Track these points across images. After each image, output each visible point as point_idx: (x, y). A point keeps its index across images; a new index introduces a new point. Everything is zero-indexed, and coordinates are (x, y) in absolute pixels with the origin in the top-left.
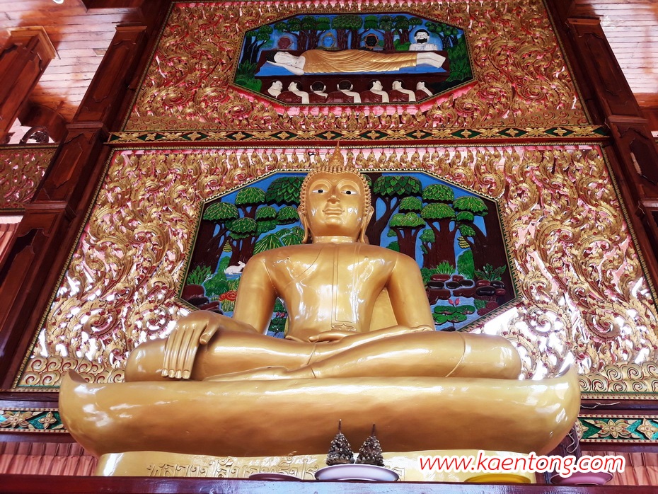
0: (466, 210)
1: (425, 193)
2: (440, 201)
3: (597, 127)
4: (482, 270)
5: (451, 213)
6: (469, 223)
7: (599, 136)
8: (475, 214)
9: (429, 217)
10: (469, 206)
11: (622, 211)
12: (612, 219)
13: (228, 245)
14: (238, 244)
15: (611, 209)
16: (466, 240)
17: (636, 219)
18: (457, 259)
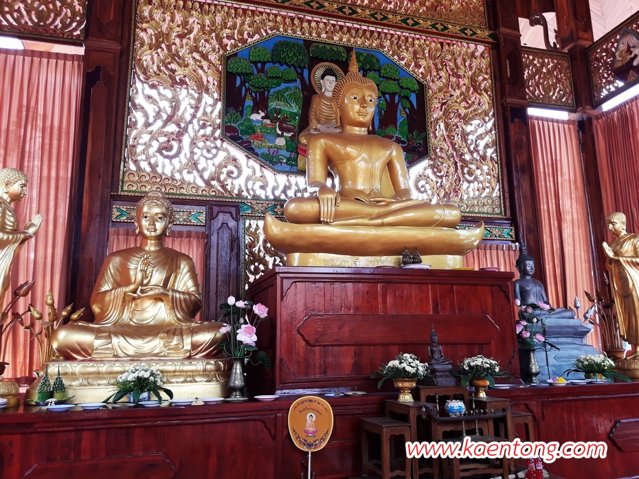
0: (407, 88)
1: (383, 71)
2: (391, 79)
3: (491, 32)
4: (412, 134)
5: (397, 89)
6: (407, 98)
7: (491, 40)
8: (412, 92)
9: (384, 91)
10: (409, 85)
11: (493, 99)
12: (487, 105)
13: (248, 96)
14: (256, 95)
15: (488, 98)
16: (405, 111)
17: (500, 107)
18: (398, 125)
